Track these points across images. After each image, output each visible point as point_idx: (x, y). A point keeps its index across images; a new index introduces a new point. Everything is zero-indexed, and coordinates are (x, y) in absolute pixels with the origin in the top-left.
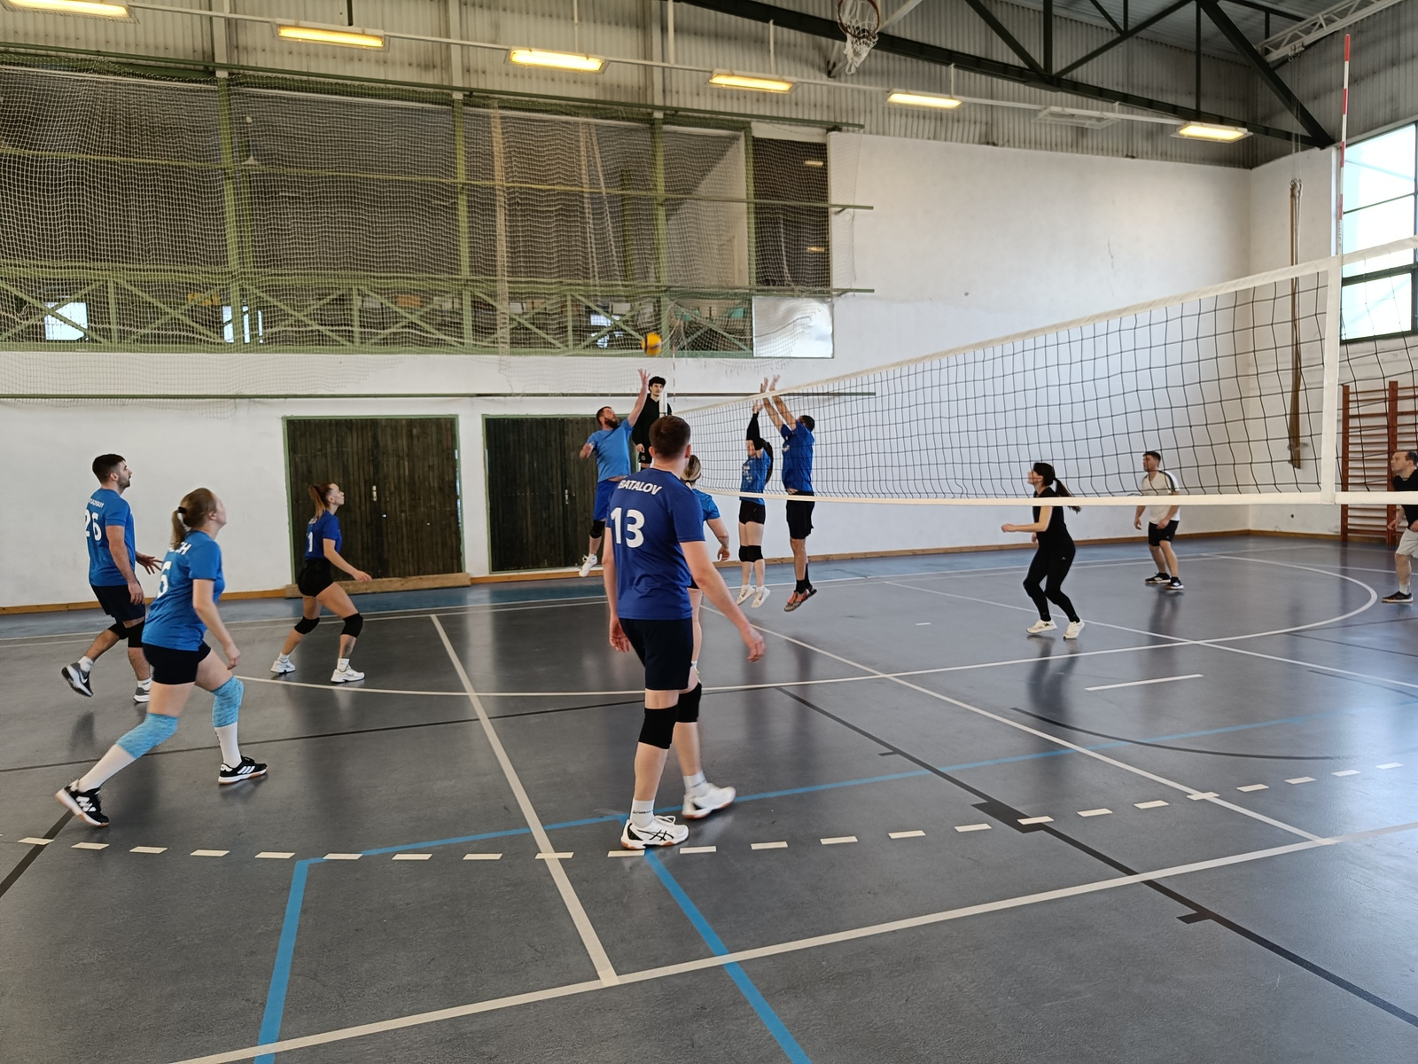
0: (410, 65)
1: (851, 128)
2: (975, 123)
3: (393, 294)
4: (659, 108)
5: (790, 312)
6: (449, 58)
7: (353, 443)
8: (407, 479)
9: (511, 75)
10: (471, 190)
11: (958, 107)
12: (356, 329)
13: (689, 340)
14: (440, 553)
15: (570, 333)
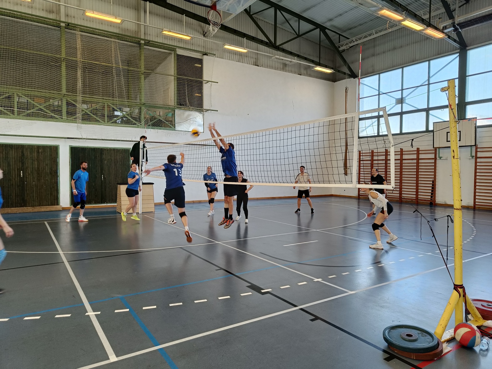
0: (43, 10)
1: (211, 55)
2: (252, 58)
3: (32, 97)
4: (143, 40)
5: (189, 115)
6: (60, 9)
7: (12, 154)
8: (36, 169)
9: (85, 20)
10: (67, 60)
11: (247, 52)
12: (16, 109)
13: (152, 123)
14: (49, 198)
15: (106, 117)
